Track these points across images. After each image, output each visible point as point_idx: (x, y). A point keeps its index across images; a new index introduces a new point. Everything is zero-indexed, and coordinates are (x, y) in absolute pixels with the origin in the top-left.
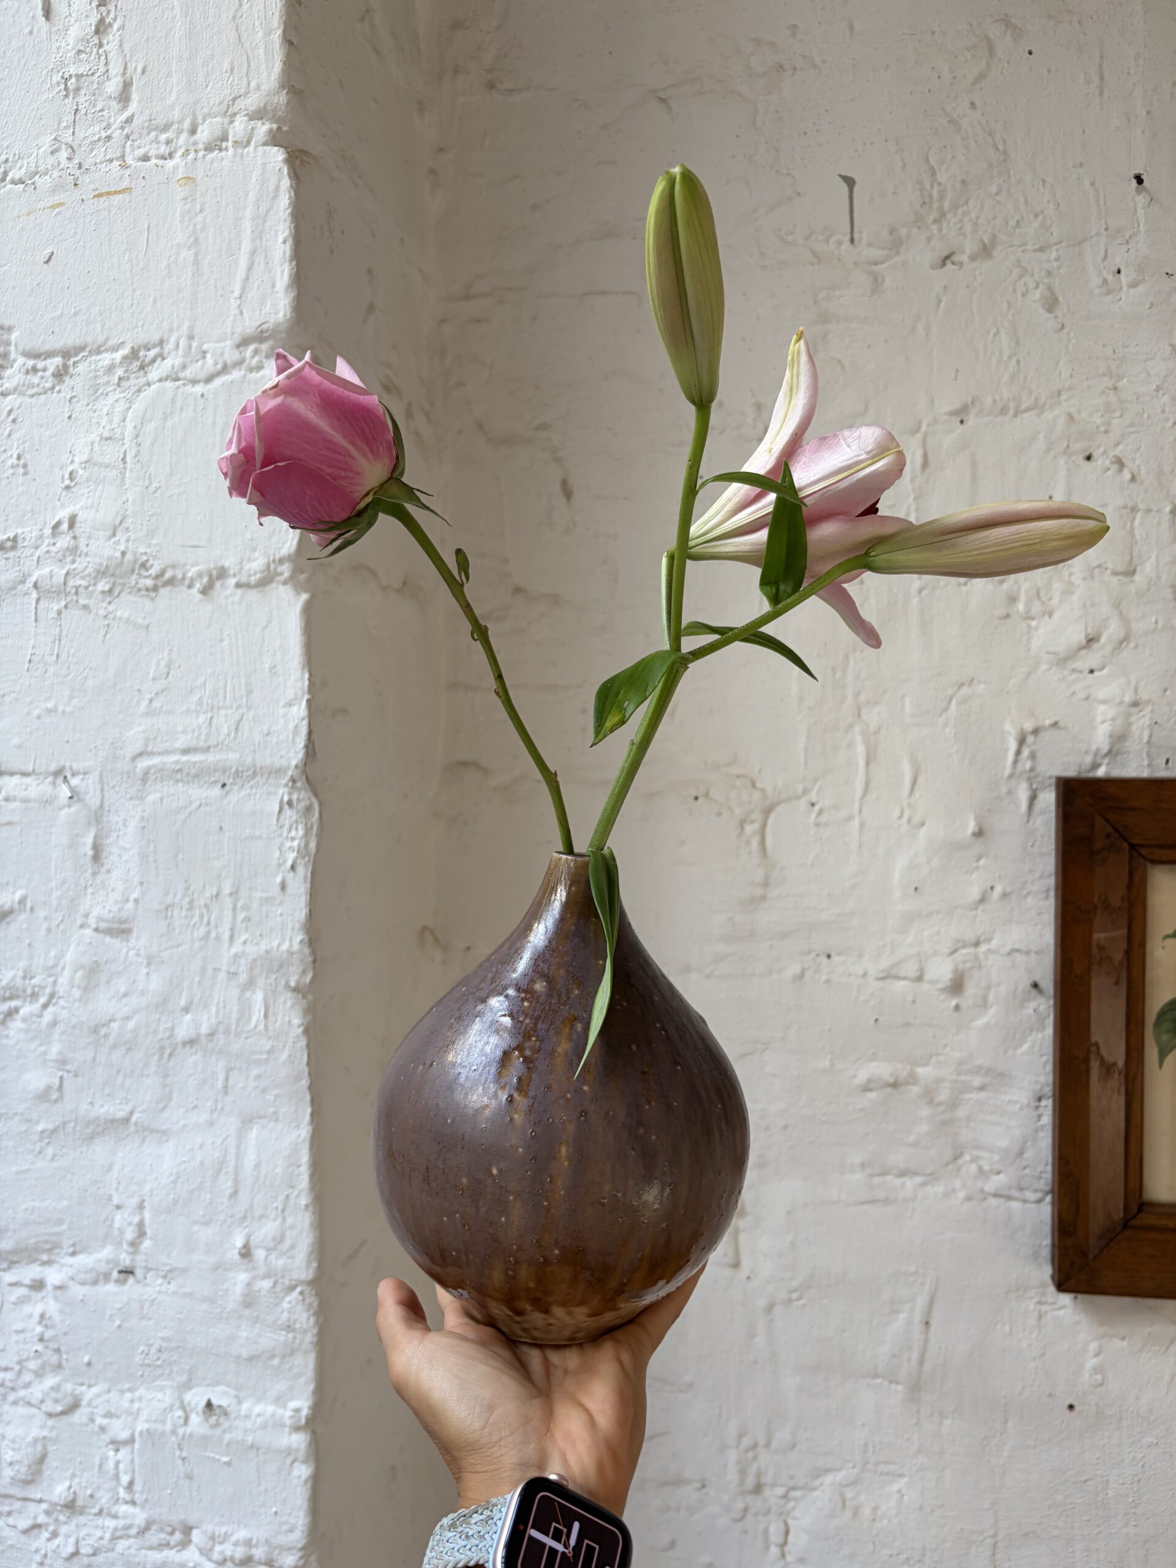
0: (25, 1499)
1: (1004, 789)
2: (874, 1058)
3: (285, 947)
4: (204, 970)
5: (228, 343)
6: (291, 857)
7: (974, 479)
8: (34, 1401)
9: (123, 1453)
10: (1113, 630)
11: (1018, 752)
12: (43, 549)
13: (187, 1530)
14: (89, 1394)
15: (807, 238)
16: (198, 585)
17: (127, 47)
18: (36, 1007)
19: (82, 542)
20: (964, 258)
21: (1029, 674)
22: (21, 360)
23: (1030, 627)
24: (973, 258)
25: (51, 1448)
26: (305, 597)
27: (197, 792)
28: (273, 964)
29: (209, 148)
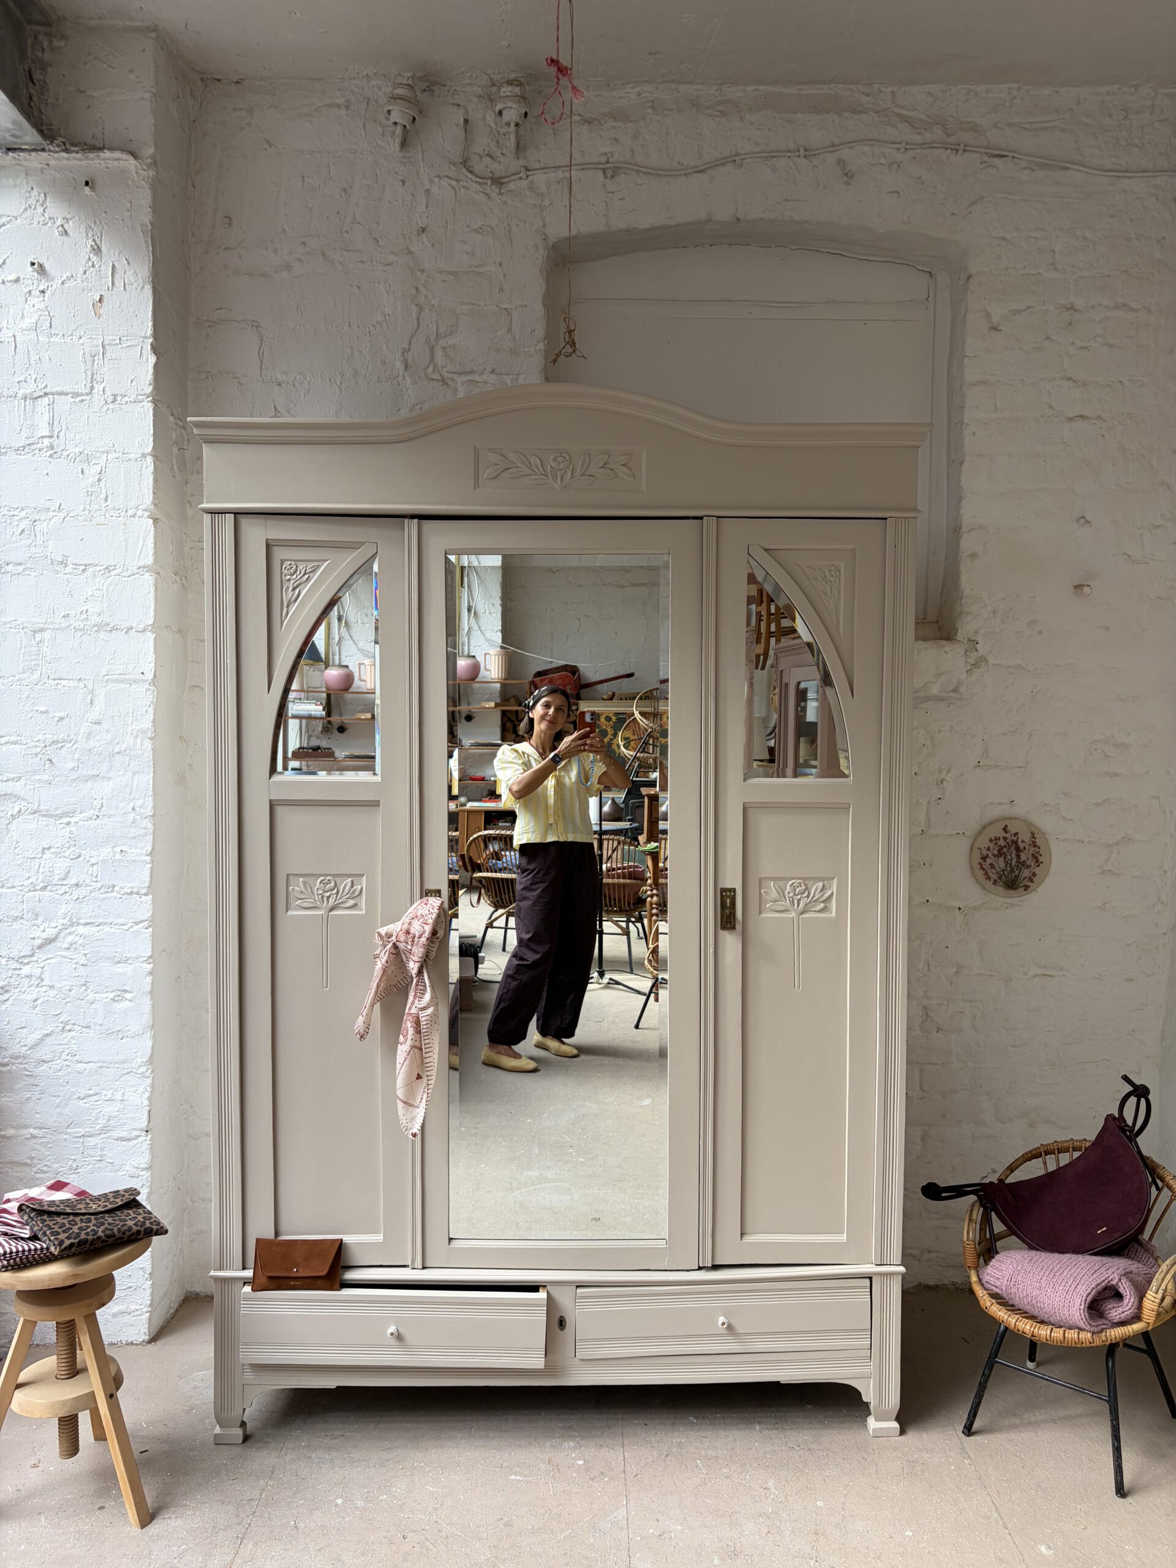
0: (62, 885)
4: (123, 733)
5: (135, 568)
6: (149, 703)
8: (67, 856)
9: (95, 867)
12: (77, 618)
13: (114, 886)
14: (84, 852)
16: (124, 631)
17: (107, 486)
18: (71, 745)
19: (90, 617)
22: (71, 566)
25: (71, 869)
26: (155, 635)
27: (122, 686)
28: (145, 732)
29: (130, 517)
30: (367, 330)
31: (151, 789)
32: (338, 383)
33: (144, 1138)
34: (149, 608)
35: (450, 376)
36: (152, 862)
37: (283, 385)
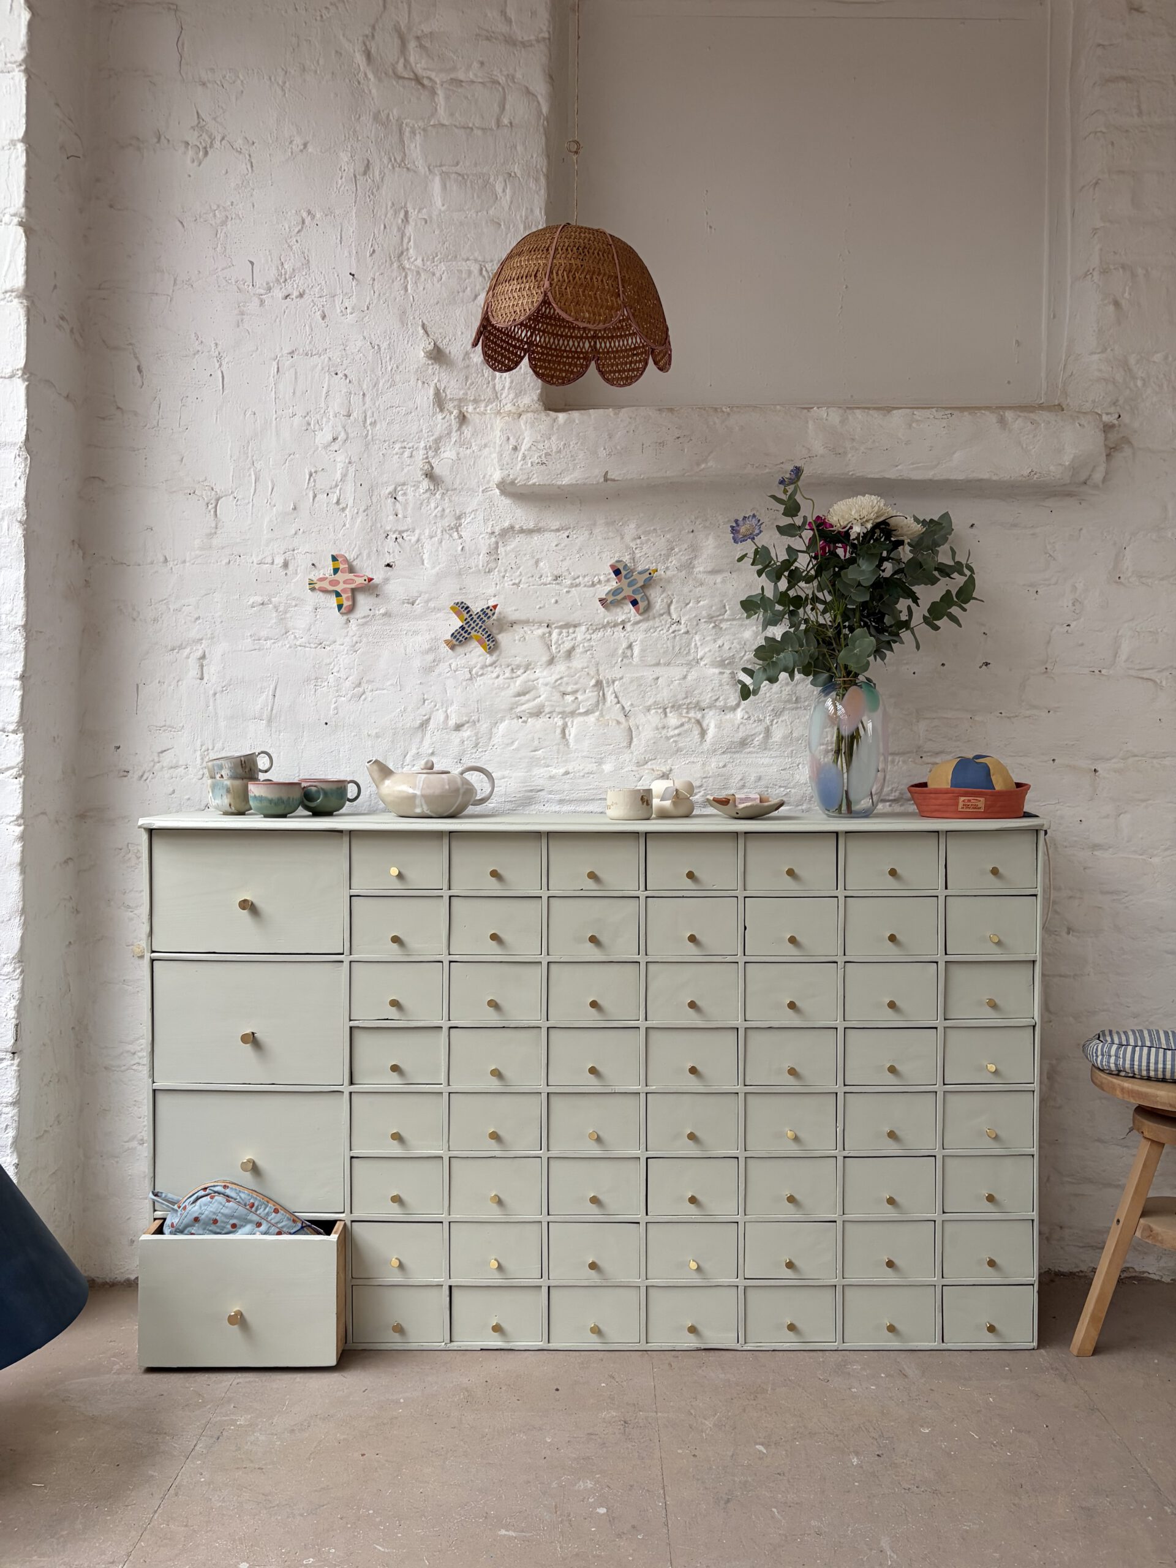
1: (304, 494)
2: (256, 594)
3: (16, 506)
6: (19, 475)
7: (296, 378)
10: (342, 436)
11: (309, 480)
15: (236, 282)
20: (294, 297)
21: (315, 451)
23: (315, 434)
24: (297, 297)
26: (26, 383)
30: (318, 13)
31: (22, 589)
32: (280, 83)
33: (9, 1063)
34: (20, 345)
35: (429, 73)
36: (24, 687)
37: (208, 85)
